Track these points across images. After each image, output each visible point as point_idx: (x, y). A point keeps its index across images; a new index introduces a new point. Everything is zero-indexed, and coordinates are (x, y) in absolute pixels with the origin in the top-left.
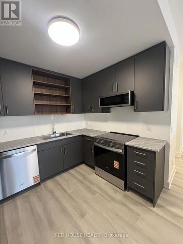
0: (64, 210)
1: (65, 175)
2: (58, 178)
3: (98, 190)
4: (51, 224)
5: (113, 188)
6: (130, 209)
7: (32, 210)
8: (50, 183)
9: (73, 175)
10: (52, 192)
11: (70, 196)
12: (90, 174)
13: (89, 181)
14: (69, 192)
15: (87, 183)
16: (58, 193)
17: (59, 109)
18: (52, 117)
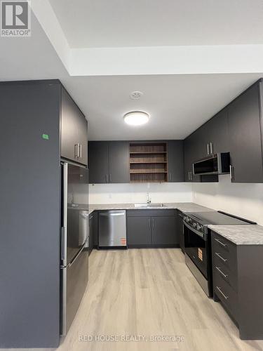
0: (132, 275)
1: (152, 251)
2: (144, 250)
3: (174, 278)
4: (119, 277)
5: (195, 287)
6: (197, 315)
7: (113, 263)
8: (134, 252)
9: (159, 254)
10: (132, 259)
11: (144, 269)
12: (179, 261)
13: (171, 266)
14: (146, 265)
15: (168, 267)
16: (136, 262)
17: (156, 177)
18: (149, 185)
